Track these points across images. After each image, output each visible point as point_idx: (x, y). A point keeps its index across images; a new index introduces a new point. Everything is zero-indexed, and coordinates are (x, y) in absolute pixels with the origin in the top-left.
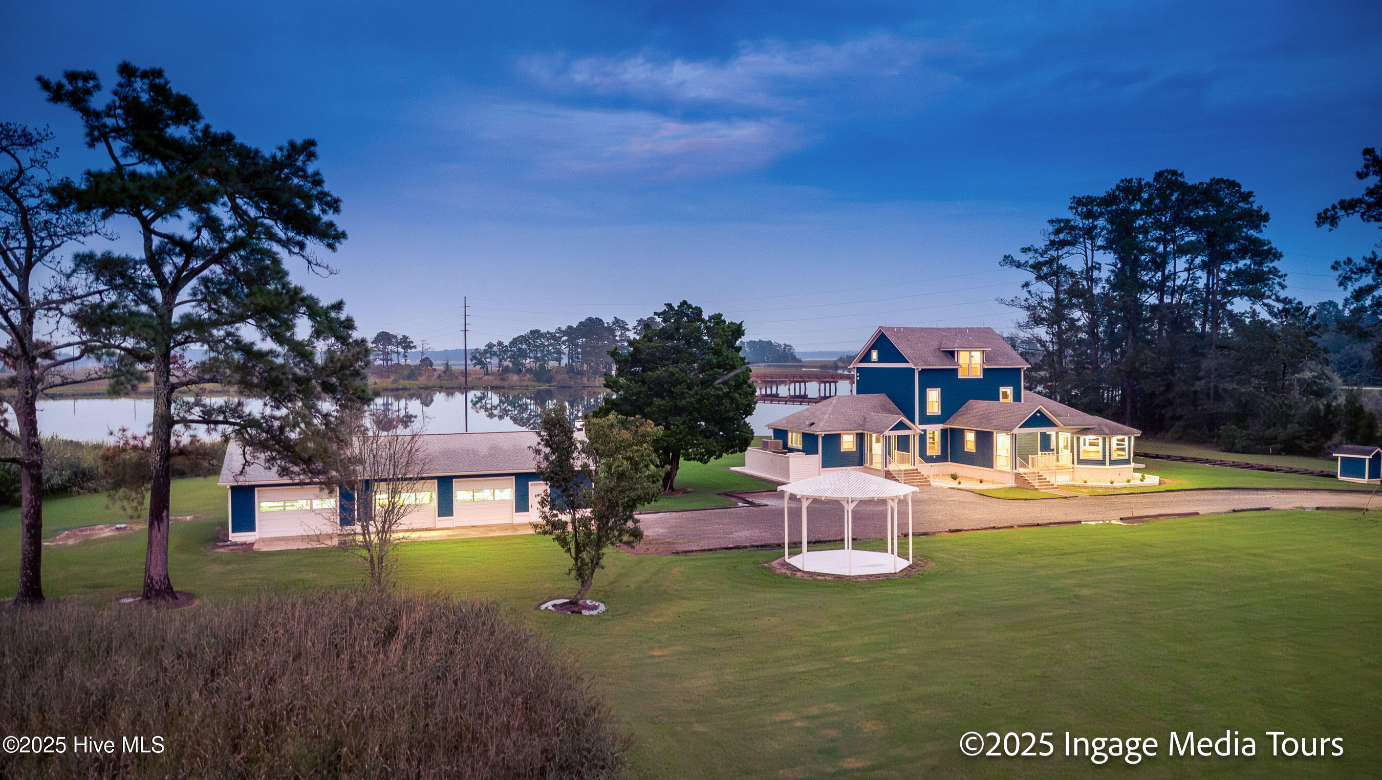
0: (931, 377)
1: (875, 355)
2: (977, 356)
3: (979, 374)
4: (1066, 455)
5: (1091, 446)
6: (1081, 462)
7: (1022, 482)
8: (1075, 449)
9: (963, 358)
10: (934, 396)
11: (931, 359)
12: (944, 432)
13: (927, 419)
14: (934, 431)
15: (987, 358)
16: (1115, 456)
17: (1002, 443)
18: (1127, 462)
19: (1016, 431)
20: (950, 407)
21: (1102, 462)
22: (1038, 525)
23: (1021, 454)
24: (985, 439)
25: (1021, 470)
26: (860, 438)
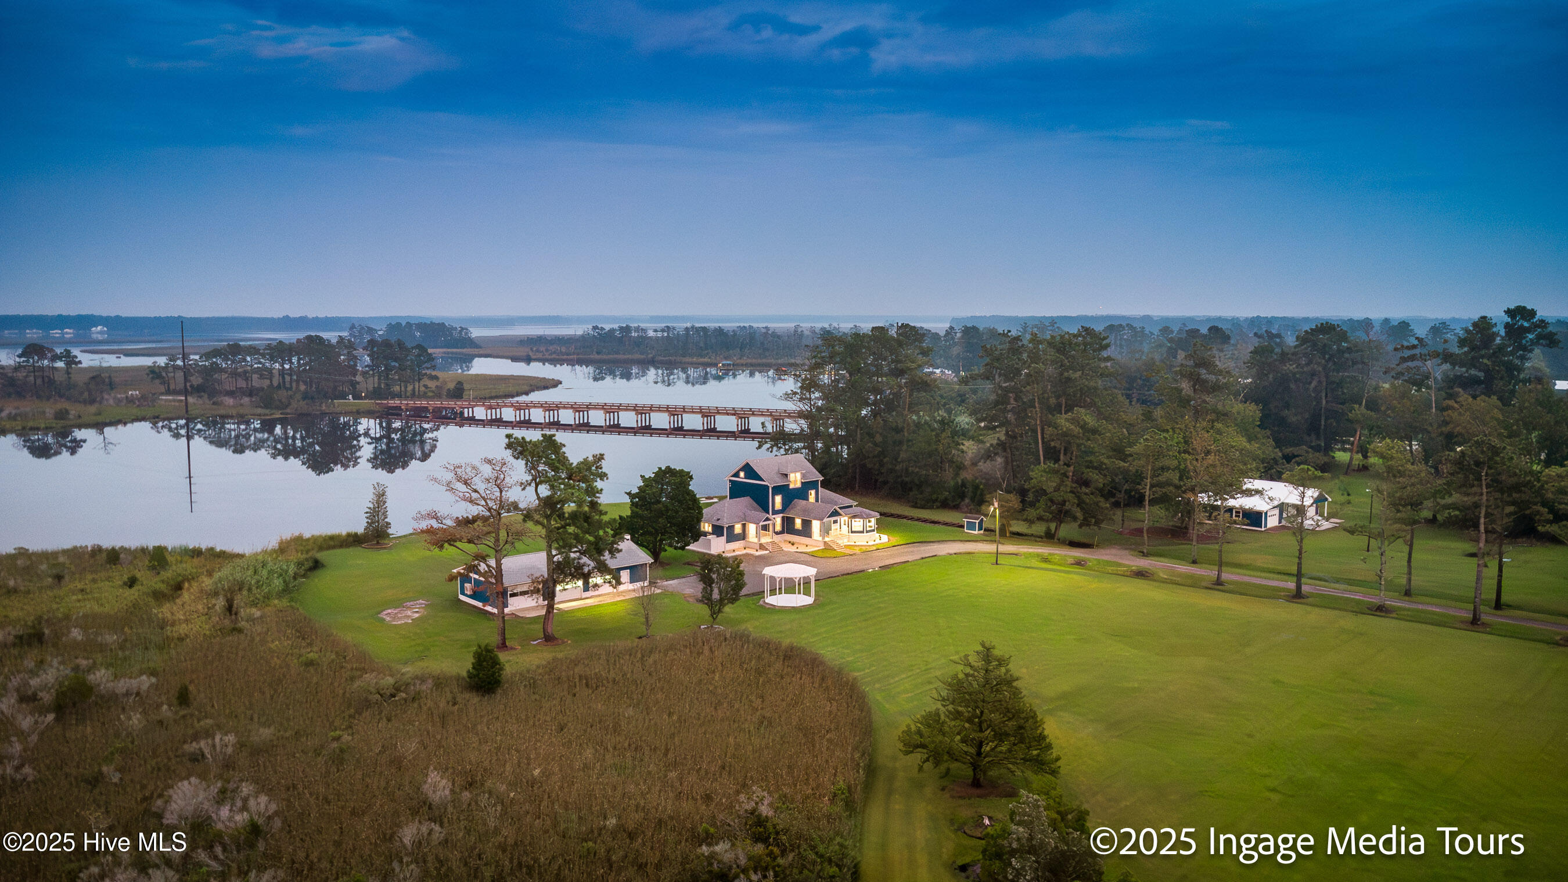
0: (778, 490)
1: (742, 474)
2: (798, 475)
3: (799, 485)
4: (845, 528)
5: (858, 524)
6: (852, 532)
7: (827, 547)
8: (850, 526)
9: (792, 476)
10: (778, 499)
11: (777, 479)
12: (783, 518)
13: (775, 512)
14: (778, 520)
15: (803, 476)
16: (868, 529)
17: (816, 525)
18: (874, 531)
19: (826, 520)
20: (786, 505)
21: (863, 532)
22: (848, 574)
23: (826, 530)
24: (807, 524)
25: (827, 539)
26: (744, 525)
